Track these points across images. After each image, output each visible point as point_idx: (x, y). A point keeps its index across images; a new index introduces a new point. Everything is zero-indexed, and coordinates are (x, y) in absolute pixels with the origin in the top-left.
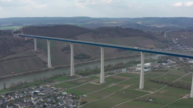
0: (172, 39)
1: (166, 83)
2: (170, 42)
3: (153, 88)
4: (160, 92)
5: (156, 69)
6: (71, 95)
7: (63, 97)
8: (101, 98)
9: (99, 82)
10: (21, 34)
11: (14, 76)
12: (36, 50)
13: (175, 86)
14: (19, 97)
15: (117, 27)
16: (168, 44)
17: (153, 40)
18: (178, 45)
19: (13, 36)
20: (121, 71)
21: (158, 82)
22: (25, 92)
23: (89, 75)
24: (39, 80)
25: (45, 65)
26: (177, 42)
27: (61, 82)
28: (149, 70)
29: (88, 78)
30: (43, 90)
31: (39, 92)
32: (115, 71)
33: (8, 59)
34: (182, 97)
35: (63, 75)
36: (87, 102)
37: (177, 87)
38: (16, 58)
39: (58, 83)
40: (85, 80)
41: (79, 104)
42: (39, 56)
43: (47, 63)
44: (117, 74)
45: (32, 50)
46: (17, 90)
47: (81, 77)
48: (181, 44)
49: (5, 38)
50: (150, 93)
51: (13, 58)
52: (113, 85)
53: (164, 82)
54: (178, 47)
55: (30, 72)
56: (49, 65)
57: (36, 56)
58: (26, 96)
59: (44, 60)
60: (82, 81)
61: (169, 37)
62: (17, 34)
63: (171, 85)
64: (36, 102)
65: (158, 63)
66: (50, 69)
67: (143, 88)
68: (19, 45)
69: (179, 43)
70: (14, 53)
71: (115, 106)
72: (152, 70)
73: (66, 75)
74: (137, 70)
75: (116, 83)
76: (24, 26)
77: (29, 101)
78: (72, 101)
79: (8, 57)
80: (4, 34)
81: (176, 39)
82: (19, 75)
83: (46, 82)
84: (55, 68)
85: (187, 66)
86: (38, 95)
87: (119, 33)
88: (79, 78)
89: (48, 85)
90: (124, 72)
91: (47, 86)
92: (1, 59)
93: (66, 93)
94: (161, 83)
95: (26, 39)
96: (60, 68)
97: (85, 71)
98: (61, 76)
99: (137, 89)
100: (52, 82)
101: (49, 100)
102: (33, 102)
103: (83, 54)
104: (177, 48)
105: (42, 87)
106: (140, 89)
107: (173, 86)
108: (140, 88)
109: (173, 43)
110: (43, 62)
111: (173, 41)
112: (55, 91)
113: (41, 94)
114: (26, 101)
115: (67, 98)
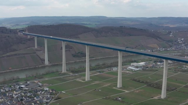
0: (178, 38)
1: (146, 83)
2: (175, 41)
3: (130, 87)
4: (135, 91)
5: (147, 69)
6: (51, 91)
7: (43, 93)
8: (77, 95)
9: (84, 80)
10: (25, 33)
11: (11, 71)
12: (37, 48)
13: (153, 86)
14: (4, 91)
15: (121, 27)
16: (172, 43)
17: (157, 39)
18: (183, 45)
19: (18, 34)
20: (112, 69)
21: (139, 81)
22: (12, 87)
23: (80, 72)
24: (31, 76)
25: (42, 62)
26: (182, 41)
27: (50, 78)
28: (140, 69)
29: (77, 75)
30: (29, 85)
31: (24, 87)
32: (106, 70)
33: (8, 56)
34: (152, 98)
35: (55, 72)
36: (61, 98)
37: (155, 87)
38: (16, 55)
39: (47, 79)
40: (73, 78)
41: (53, 99)
42: (38, 53)
43: (45, 60)
44: (107, 72)
45: (33, 48)
46: (6, 85)
47: (71, 74)
48: (186, 43)
49: (9, 36)
50: (124, 92)
51: (12, 55)
52: (97, 82)
53: (145, 82)
54: (183, 46)
55: (26, 68)
56: (47, 62)
57: (35, 53)
58: (12, 90)
59: (42, 57)
60: (70, 78)
61: (175, 37)
62: (22, 32)
63: (150, 85)
64: (17, 96)
65: (154, 62)
66: (47, 66)
67: (121, 87)
68: (21, 43)
69: (184, 43)
70: (14, 50)
71: (83, 103)
72: (143, 69)
73: (59, 72)
74: (128, 69)
75: (100, 81)
76: (30, 25)
77: (11, 94)
78: (49, 96)
79: (8, 54)
80: (9, 32)
81: (182, 39)
82: (15, 71)
83: (36, 78)
84: (52, 65)
85: (180, 66)
86: (22, 90)
87: (122, 32)
88: (69, 75)
89: (37, 81)
90: (114, 71)
91: (35, 81)
92: (1, 56)
93: (48, 89)
94: (143, 82)
95: (29, 37)
96: (57, 65)
97: (79, 68)
98: (53, 72)
99: (114, 88)
100: (42, 78)
101: (29, 94)
102: (14, 96)
103: (82, 52)
104: (181, 47)
105: (29, 82)
106: (118, 88)
107: (151, 86)
108: (118, 86)
109: (178, 42)
110: (41, 59)
111: (179, 40)
112: (39, 86)
113: (25, 89)
114: (9, 94)
115: (46, 94)
